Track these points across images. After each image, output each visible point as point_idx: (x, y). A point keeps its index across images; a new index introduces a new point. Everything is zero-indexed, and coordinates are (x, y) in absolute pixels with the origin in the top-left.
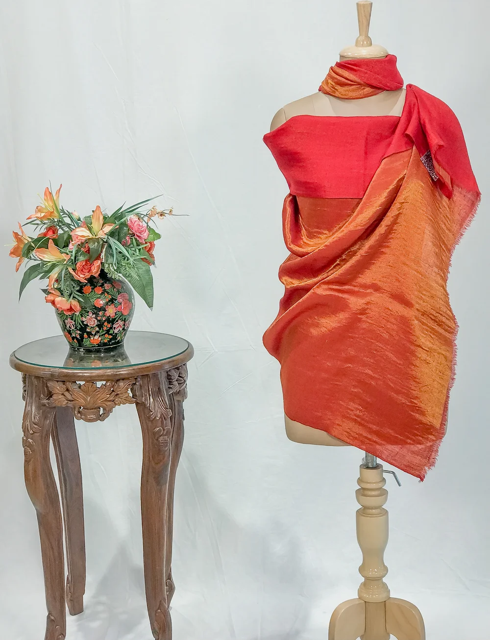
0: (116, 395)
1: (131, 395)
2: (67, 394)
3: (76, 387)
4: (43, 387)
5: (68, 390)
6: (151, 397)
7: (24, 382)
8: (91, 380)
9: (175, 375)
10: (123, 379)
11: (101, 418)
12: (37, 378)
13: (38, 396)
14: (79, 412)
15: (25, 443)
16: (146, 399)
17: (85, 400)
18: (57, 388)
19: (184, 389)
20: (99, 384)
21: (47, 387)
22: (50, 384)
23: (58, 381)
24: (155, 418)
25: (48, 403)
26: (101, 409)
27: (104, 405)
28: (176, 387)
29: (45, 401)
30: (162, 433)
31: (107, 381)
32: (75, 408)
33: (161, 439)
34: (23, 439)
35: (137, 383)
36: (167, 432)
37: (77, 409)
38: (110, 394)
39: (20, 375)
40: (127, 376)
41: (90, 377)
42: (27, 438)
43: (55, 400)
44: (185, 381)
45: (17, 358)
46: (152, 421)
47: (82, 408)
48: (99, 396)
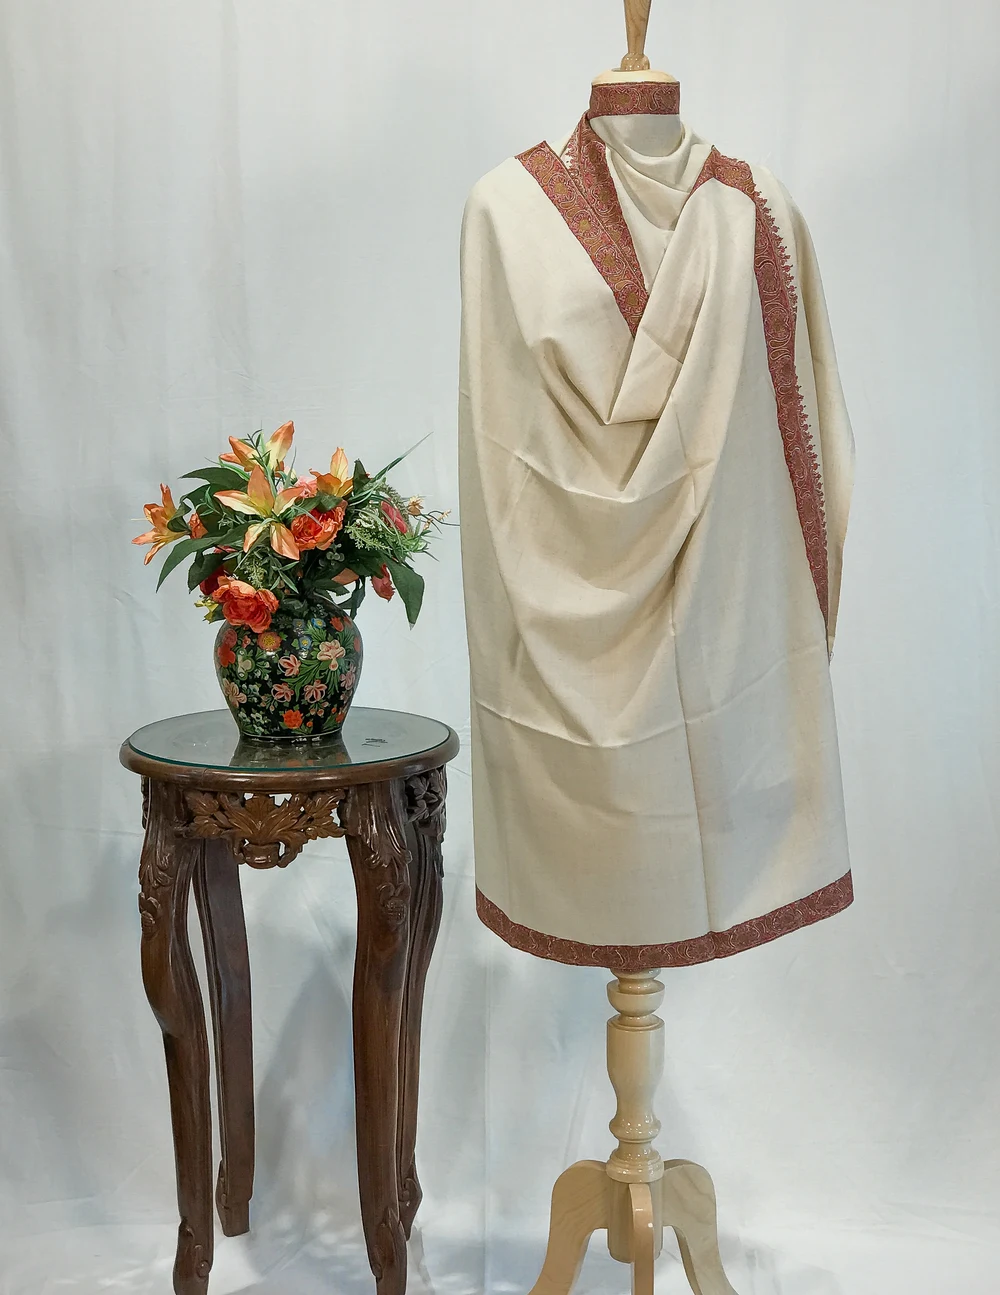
0: (311, 819)
1: (337, 821)
2: (220, 816)
3: (237, 802)
4: (177, 803)
5: (221, 809)
6: (374, 828)
7: (145, 793)
8: (264, 790)
9: (421, 787)
10: (323, 791)
11: (282, 862)
12: (168, 784)
13: (168, 818)
14: (241, 850)
15: (144, 905)
16: (364, 830)
17: (252, 827)
18: (202, 803)
19: (438, 814)
20: (279, 799)
21: (185, 802)
22: (190, 797)
23: (204, 792)
24: (381, 864)
25: (187, 833)
26: (283, 846)
27: (287, 837)
28: (422, 810)
29: (180, 828)
30: (392, 894)
31: (294, 794)
32: (234, 843)
33: (390, 905)
34: (140, 895)
35: (350, 801)
36: (402, 893)
37: (237, 844)
38: (298, 818)
39: (137, 779)
40: (329, 786)
41: (263, 786)
42: (147, 896)
43: (199, 826)
44: (440, 800)
45: (132, 747)
46: (375, 870)
47: (247, 842)
48: (275, 821)
